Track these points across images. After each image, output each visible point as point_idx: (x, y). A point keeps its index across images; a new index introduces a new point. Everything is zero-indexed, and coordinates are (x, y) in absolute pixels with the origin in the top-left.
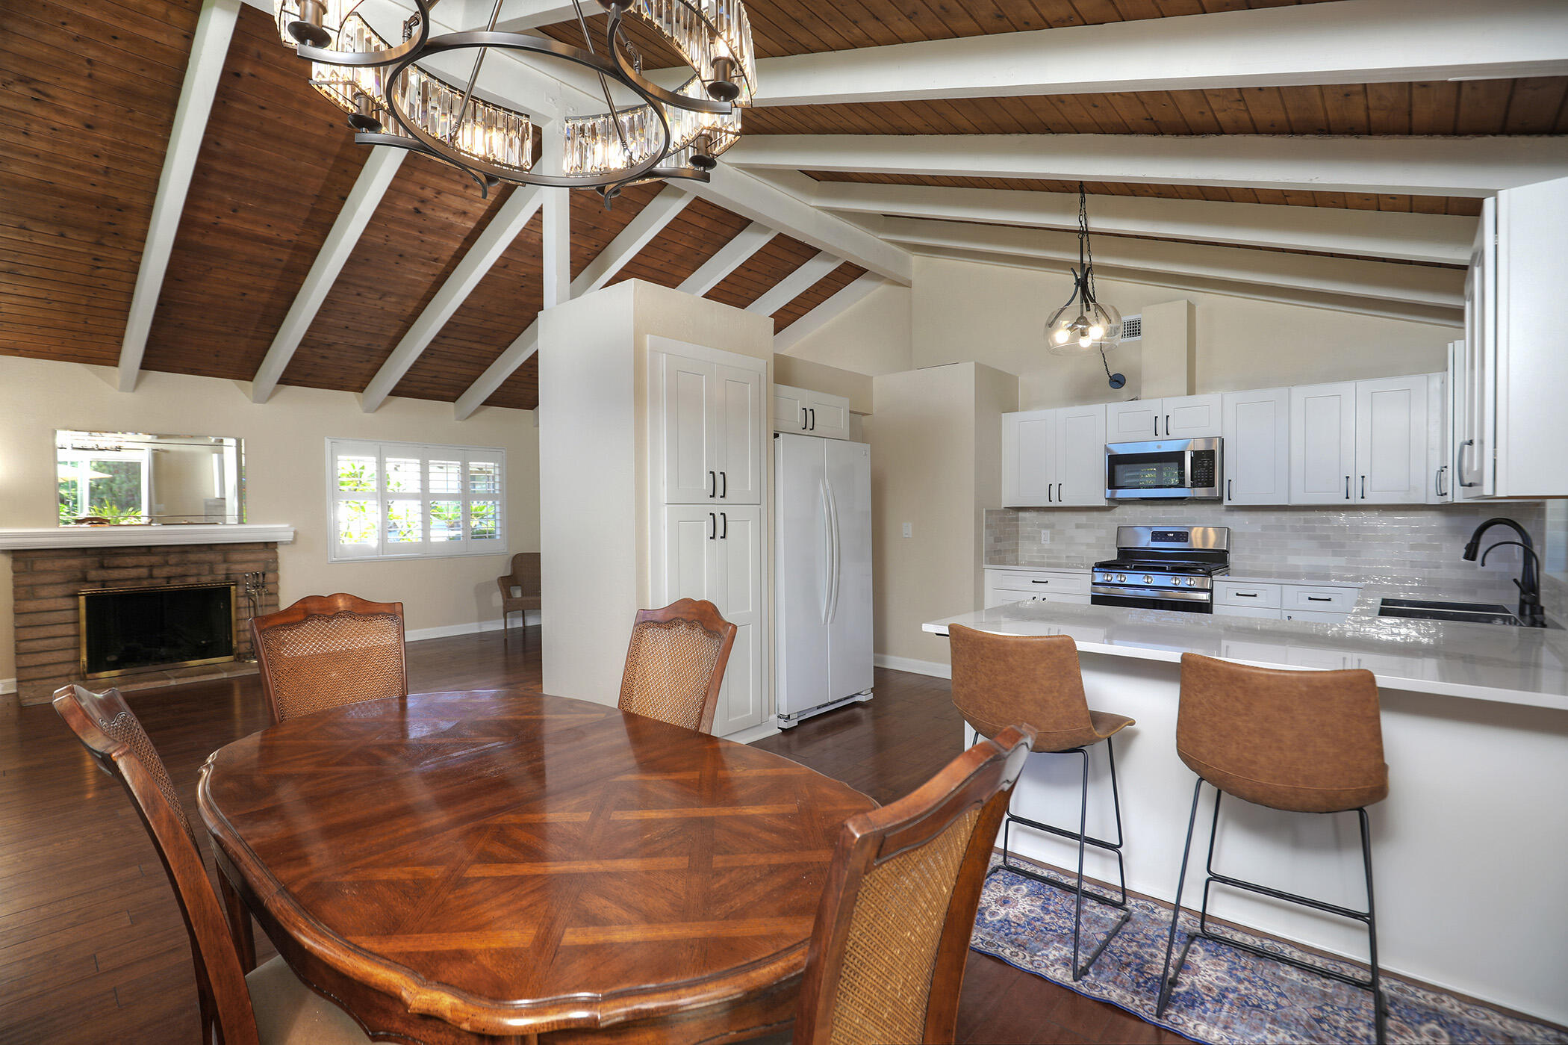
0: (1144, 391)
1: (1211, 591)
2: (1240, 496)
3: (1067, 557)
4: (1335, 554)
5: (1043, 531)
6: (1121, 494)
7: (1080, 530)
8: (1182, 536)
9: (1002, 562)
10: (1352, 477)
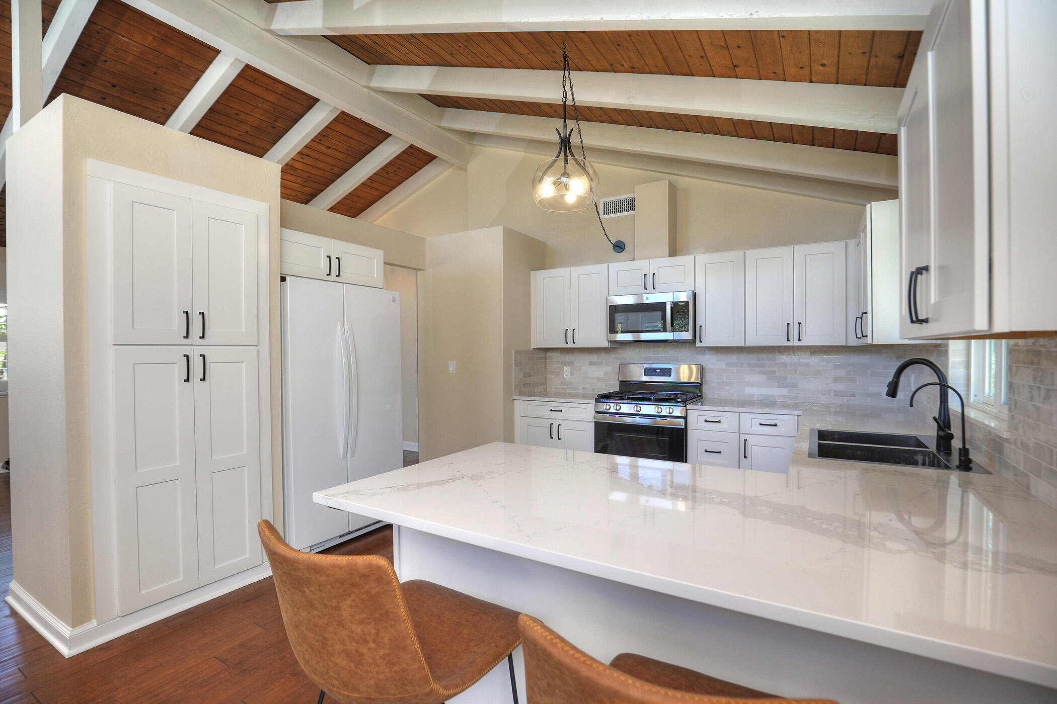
0: (637, 253)
1: (685, 418)
2: (709, 338)
3: (583, 388)
4: (779, 386)
5: (565, 368)
6: (621, 337)
7: (593, 366)
8: (666, 372)
9: (532, 394)
10: (791, 324)
